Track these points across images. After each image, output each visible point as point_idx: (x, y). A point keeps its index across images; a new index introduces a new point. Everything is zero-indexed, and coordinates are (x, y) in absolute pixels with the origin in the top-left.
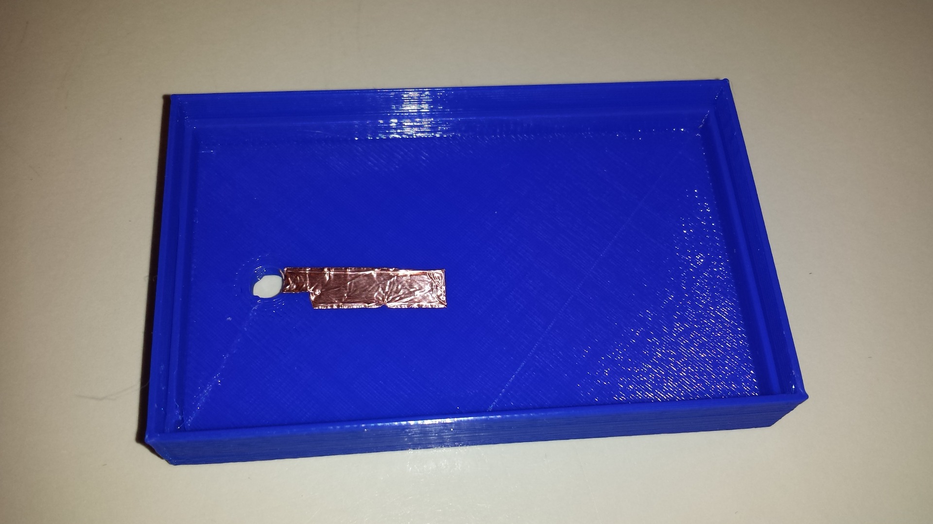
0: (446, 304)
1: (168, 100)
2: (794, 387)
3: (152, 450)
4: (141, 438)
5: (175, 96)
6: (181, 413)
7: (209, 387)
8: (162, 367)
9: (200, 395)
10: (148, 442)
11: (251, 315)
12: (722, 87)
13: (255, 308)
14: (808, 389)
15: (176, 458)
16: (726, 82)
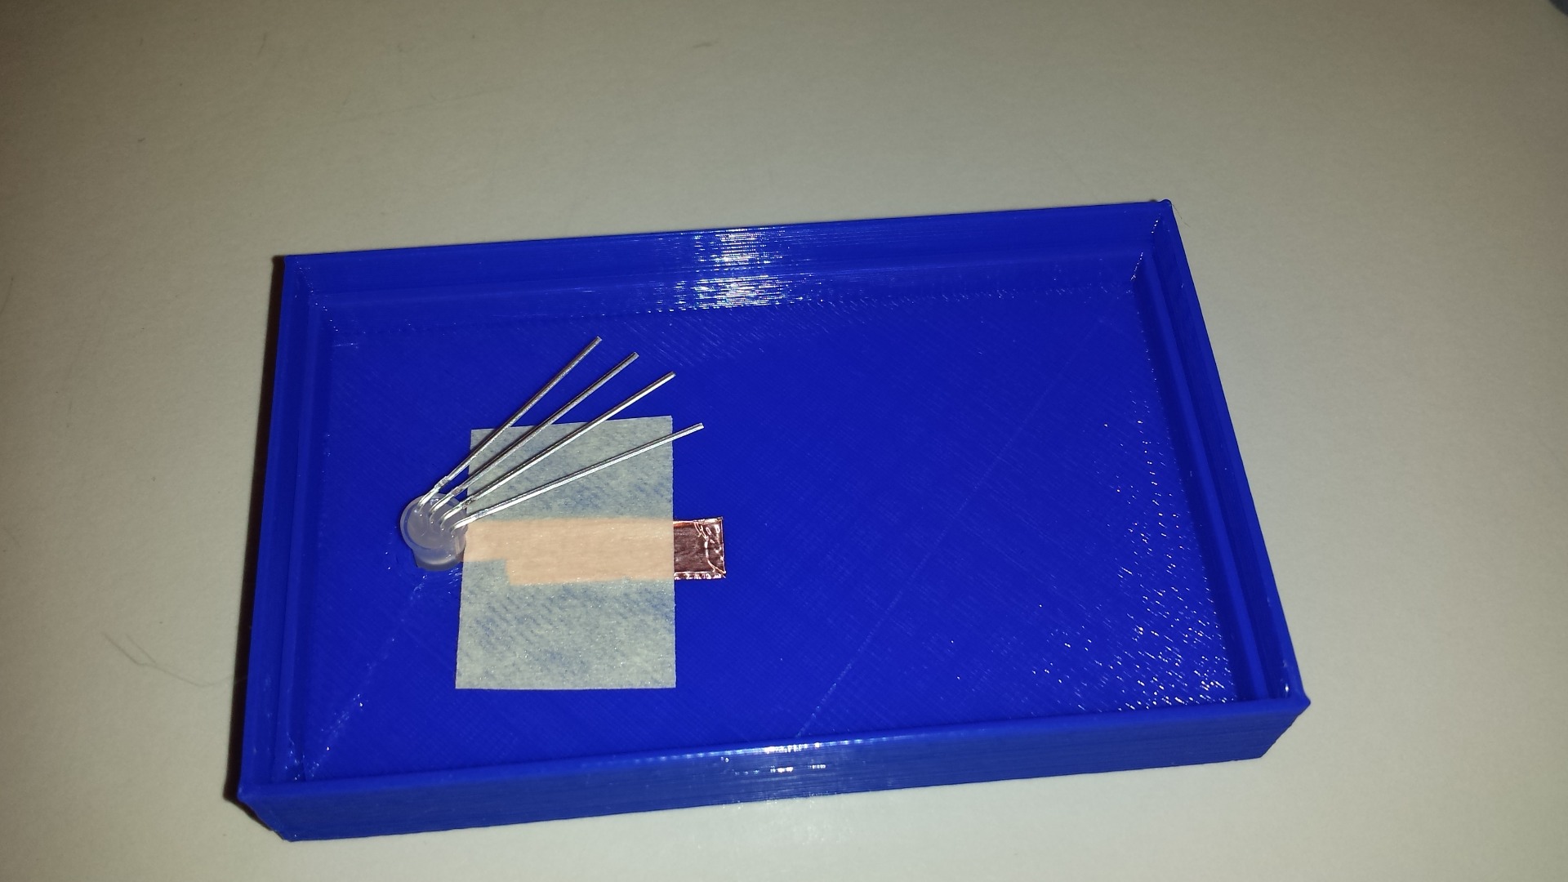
0: (725, 572)
1: (282, 265)
2: (1287, 689)
3: (252, 814)
4: (231, 792)
5: (292, 258)
6: (298, 756)
7: (345, 716)
8: (268, 682)
9: (331, 727)
10: (244, 798)
11: (412, 598)
12: (1163, 210)
13: (420, 587)
14: (1309, 689)
15: (293, 829)
16: (1166, 204)
